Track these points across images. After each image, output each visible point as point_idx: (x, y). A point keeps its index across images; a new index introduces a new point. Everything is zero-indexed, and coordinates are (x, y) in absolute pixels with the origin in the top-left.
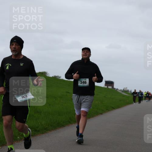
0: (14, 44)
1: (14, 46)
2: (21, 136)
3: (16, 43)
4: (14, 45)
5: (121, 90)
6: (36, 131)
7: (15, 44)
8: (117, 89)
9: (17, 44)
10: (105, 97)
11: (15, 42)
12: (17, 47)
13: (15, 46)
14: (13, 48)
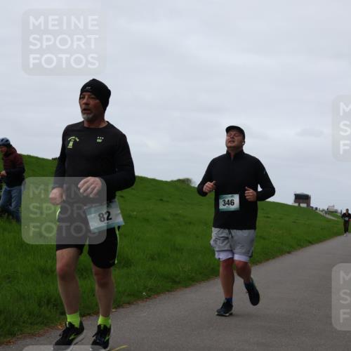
0: (87, 95)
1: (85, 101)
2: (149, 291)
3: (89, 93)
4: (86, 97)
5: (323, 210)
6: (174, 282)
7: (89, 96)
8: (316, 209)
9: (93, 96)
10: (294, 222)
11: (87, 91)
12: (92, 102)
13: (87, 100)
14: (84, 104)
